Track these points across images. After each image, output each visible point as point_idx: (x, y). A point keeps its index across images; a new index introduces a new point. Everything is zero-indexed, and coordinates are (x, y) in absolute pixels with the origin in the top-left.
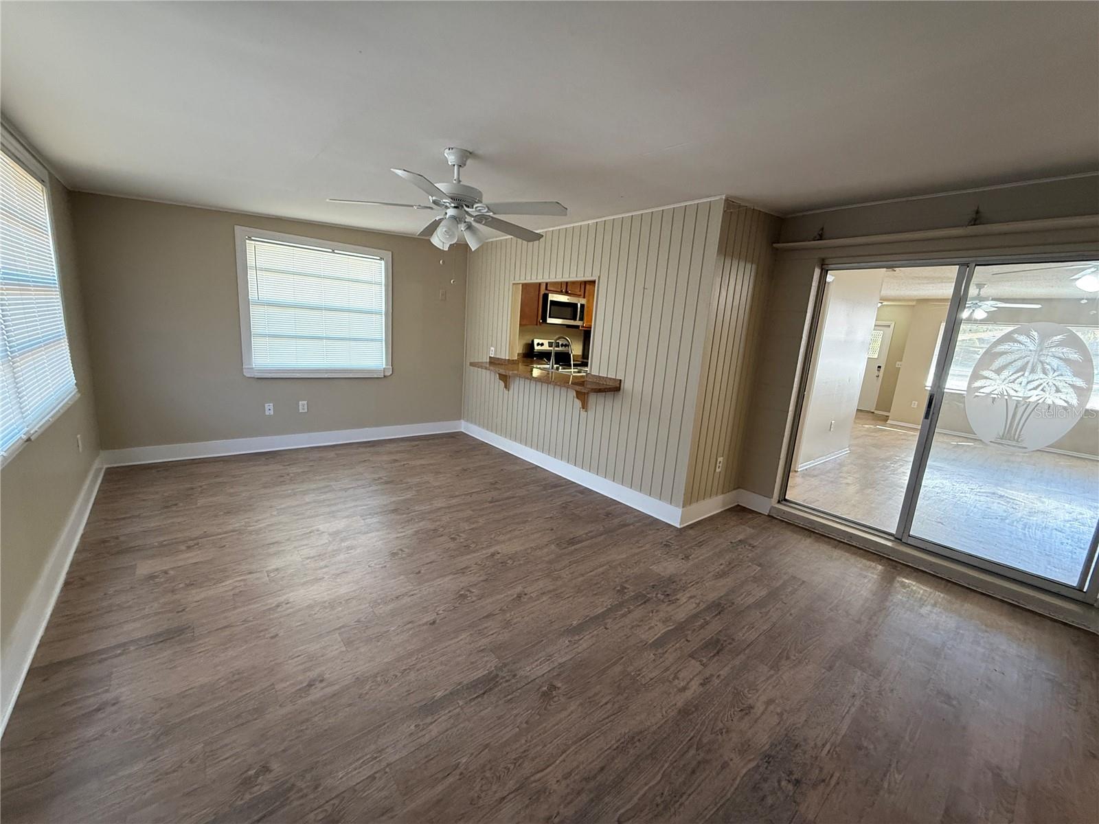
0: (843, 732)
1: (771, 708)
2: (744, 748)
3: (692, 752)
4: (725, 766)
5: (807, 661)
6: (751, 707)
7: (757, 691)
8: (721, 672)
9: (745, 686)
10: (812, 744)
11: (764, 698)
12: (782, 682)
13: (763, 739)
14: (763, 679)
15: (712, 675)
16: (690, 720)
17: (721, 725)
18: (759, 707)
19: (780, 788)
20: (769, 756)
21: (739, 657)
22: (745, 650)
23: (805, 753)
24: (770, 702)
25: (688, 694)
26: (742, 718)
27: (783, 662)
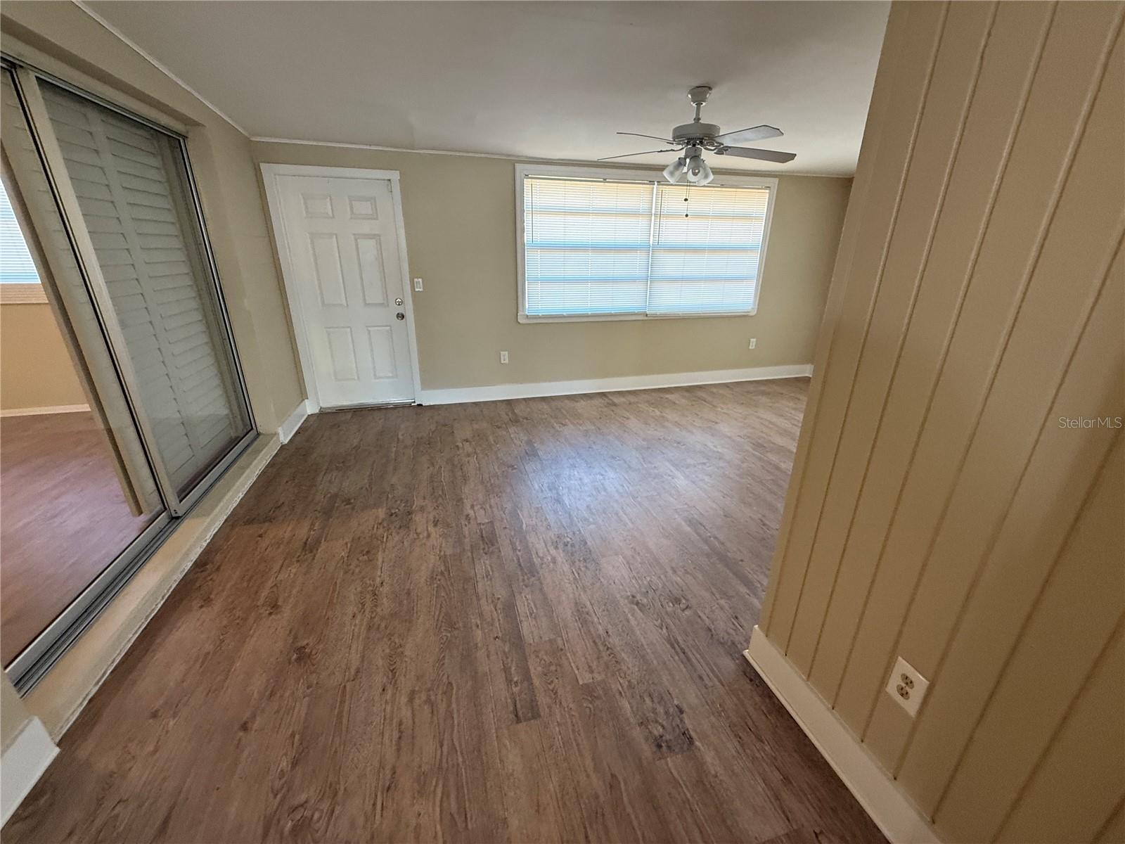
0: (380, 553)
1: (425, 534)
2: (422, 509)
3: (440, 493)
4: (424, 498)
5: (428, 583)
6: (435, 525)
7: (440, 536)
8: (467, 528)
9: (448, 533)
10: (393, 534)
11: (433, 535)
12: (432, 553)
13: (418, 518)
14: (443, 545)
15: (469, 523)
16: (453, 500)
17: (440, 508)
18: (431, 529)
19: (397, 508)
20: (409, 514)
21: (469, 546)
22: (472, 553)
23: (395, 527)
24: (429, 536)
25: (468, 506)
26: (435, 518)
27: (443, 568)
